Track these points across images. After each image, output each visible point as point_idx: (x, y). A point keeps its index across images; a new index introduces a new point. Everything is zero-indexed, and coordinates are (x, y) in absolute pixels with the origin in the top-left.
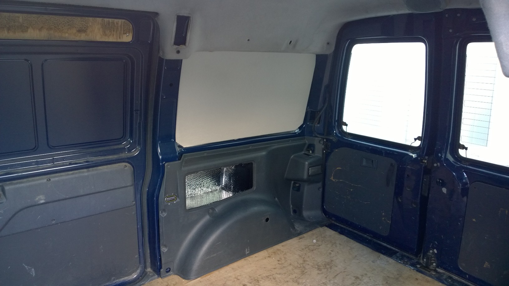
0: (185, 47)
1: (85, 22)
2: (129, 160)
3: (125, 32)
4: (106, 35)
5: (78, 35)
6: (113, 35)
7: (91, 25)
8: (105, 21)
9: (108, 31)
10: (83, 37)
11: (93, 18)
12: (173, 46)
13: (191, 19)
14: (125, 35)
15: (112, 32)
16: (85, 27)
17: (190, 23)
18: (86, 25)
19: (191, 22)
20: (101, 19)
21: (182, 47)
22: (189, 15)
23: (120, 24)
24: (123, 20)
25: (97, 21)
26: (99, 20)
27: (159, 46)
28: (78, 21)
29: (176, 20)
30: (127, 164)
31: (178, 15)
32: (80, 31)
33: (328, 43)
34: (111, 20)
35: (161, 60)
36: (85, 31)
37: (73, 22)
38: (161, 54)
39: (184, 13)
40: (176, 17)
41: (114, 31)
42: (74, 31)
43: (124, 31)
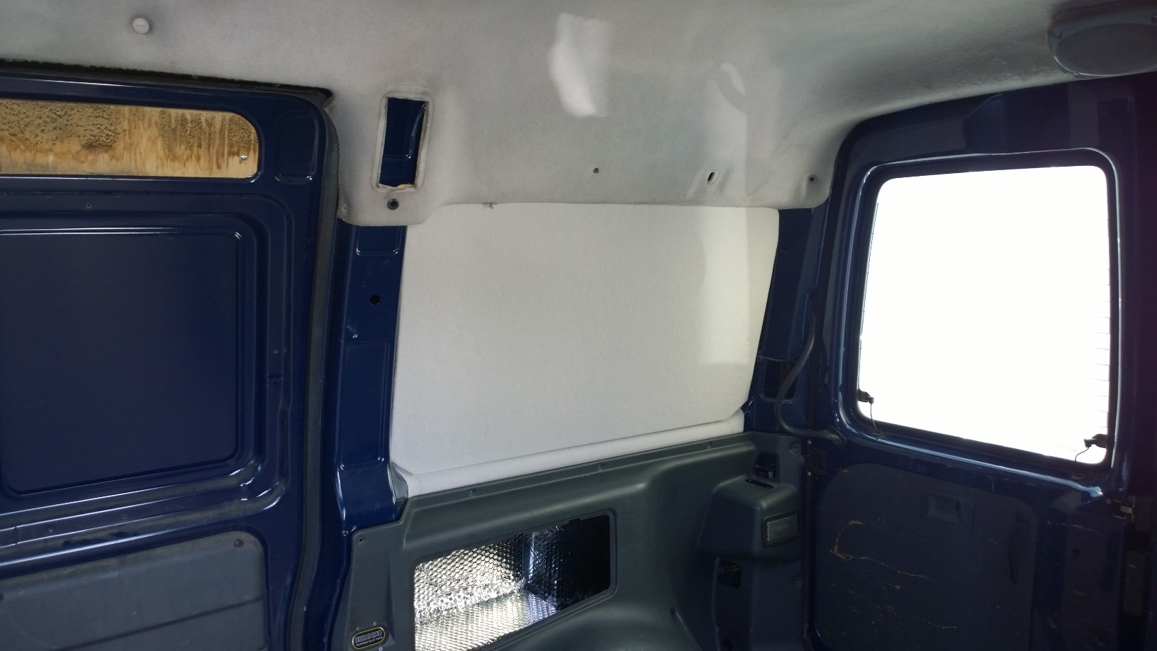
0: (412, 190)
1: (109, 119)
2: (250, 523)
3: (235, 149)
4: (175, 158)
5: (86, 159)
6: (198, 159)
7: (126, 126)
8: (170, 115)
9: (183, 147)
10: (102, 165)
11: (134, 108)
12: (378, 187)
13: (430, 107)
14: (236, 157)
15: (195, 149)
16: (107, 135)
17: (427, 122)
18: (112, 128)
19: (430, 118)
20: (159, 109)
21: (404, 189)
22: (425, 99)
23: (218, 126)
24: (229, 115)
25: (144, 116)
26: (153, 112)
27: (338, 189)
28: (85, 117)
29: (384, 111)
30: (244, 536)
31: (391, 95)
32: (91, 146)
33: (812, 179)
34: (189, 114)
35: (345, 230)
36: (108, 147)
37: (68, 120)
38: (343, 212)
39: (409, 91)
40: (385, 102)
41: (200, 146)
42: (75, 147)
43: (231, 146)
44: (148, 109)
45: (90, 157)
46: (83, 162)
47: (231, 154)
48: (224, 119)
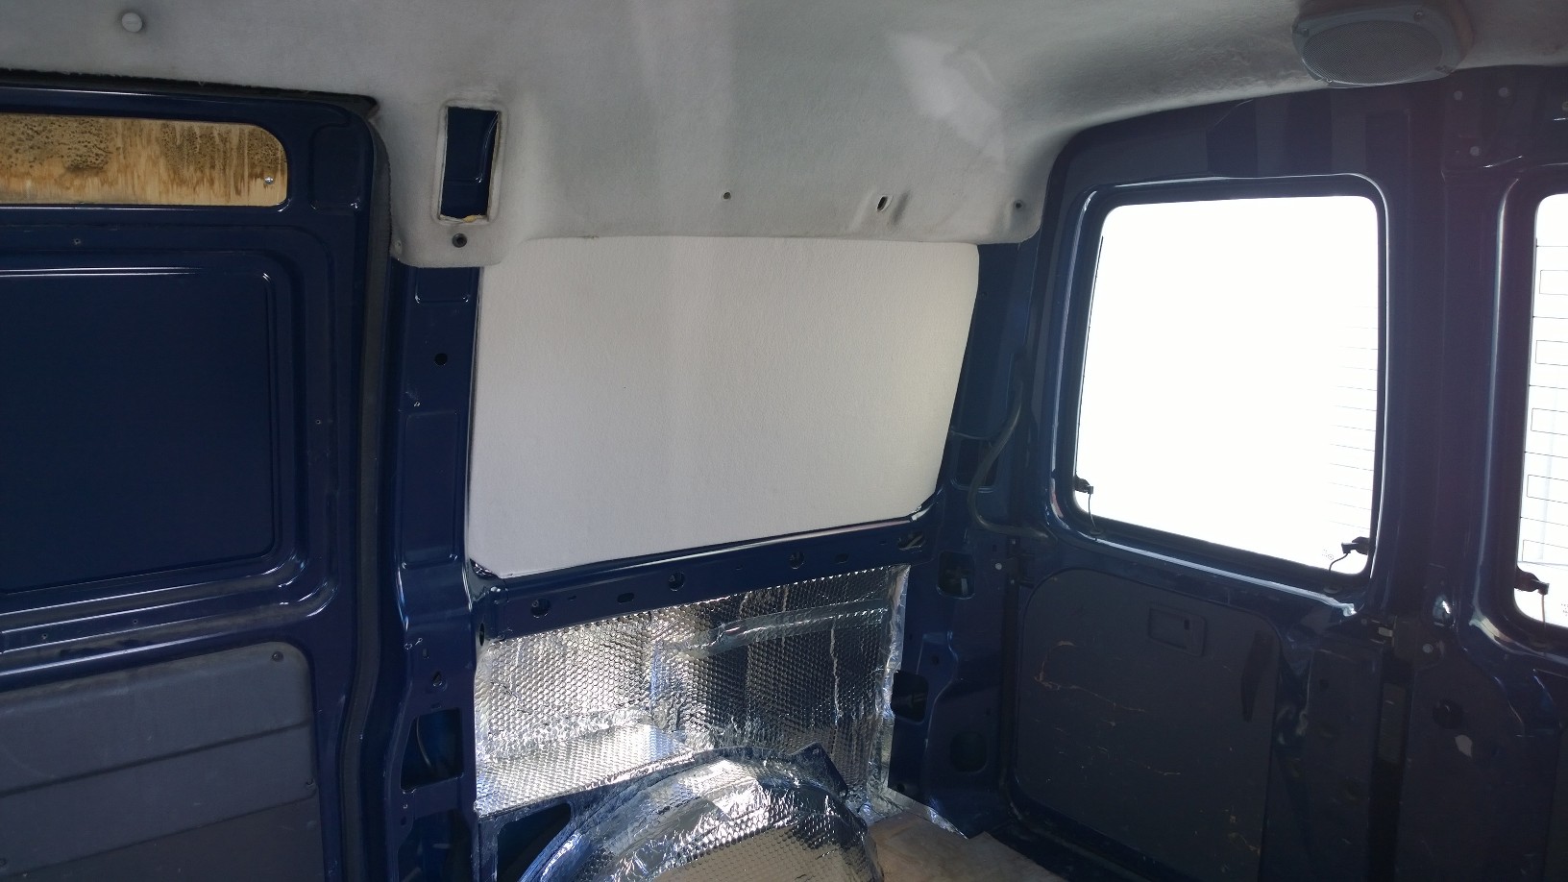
0: (484, 222)
1: (98, 135)
2: (293, 634)
3: (258, 170)
4: (182, 182)
5: (72, 184)
6: (212, 182)
7: (119, 143)
8: (174, 128)
9: (192, 168)
10: (91, 191)
11: (129, 121)
12: (439, 218)
13: (503, 119)
14: (259, 180)
15: (207, 171)
16: (97, 155)
17: (500, 137)
18: (102, 146)
19: (503, 132)
20: (159, 122)
21: (472, 222)
22: (496, 108)
23: (235, 141)
24: (248, 128)
25: (141, 130)
26: (153, 126)
27: (390, 220)
28: (67, 132)
29: (443, 124)
30: (283, 647)
31: (452, 104)
32: (77, 169)
33: (1018, 205)
34: (197, 127)
35: (402, 274)
36: (98, 169)
37: (47, 137)
38: (397, 249)
39: (475, 99)
40: (444, 113)
41: (213, 167)
42: (58, 170)
43: (252, 166)
44: (146, 122)
45: (77, 182)
46: (68, 188)
47: (253, 176)
48: (242, 133)
